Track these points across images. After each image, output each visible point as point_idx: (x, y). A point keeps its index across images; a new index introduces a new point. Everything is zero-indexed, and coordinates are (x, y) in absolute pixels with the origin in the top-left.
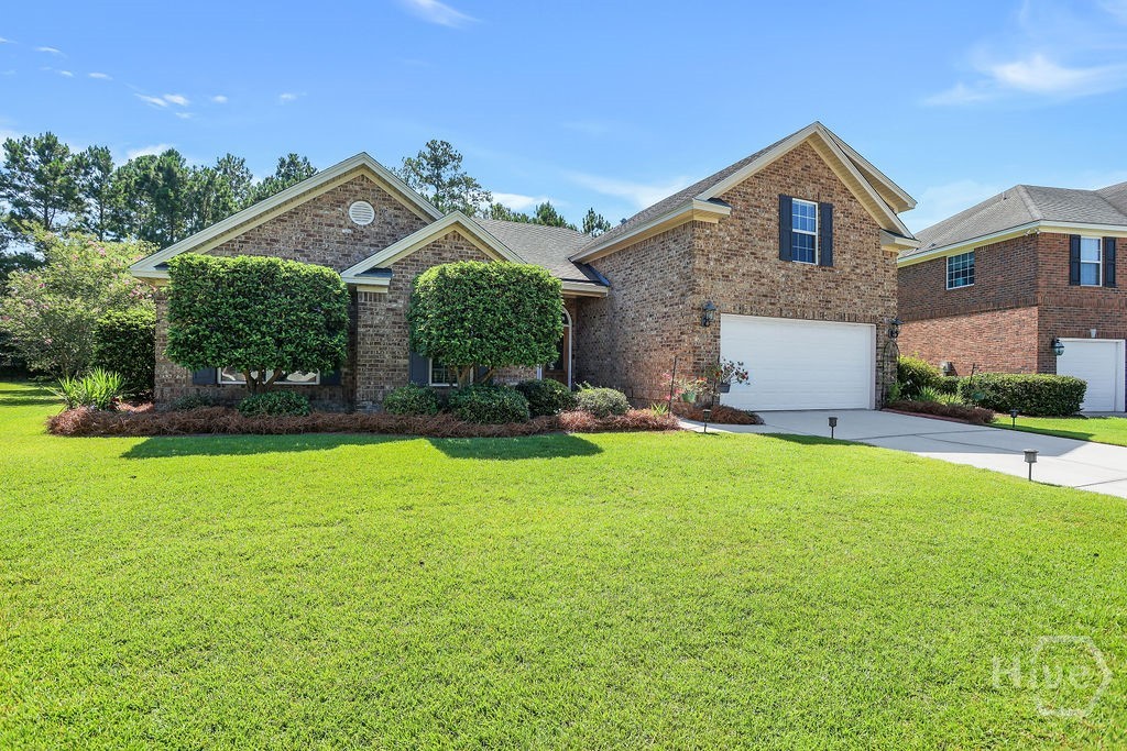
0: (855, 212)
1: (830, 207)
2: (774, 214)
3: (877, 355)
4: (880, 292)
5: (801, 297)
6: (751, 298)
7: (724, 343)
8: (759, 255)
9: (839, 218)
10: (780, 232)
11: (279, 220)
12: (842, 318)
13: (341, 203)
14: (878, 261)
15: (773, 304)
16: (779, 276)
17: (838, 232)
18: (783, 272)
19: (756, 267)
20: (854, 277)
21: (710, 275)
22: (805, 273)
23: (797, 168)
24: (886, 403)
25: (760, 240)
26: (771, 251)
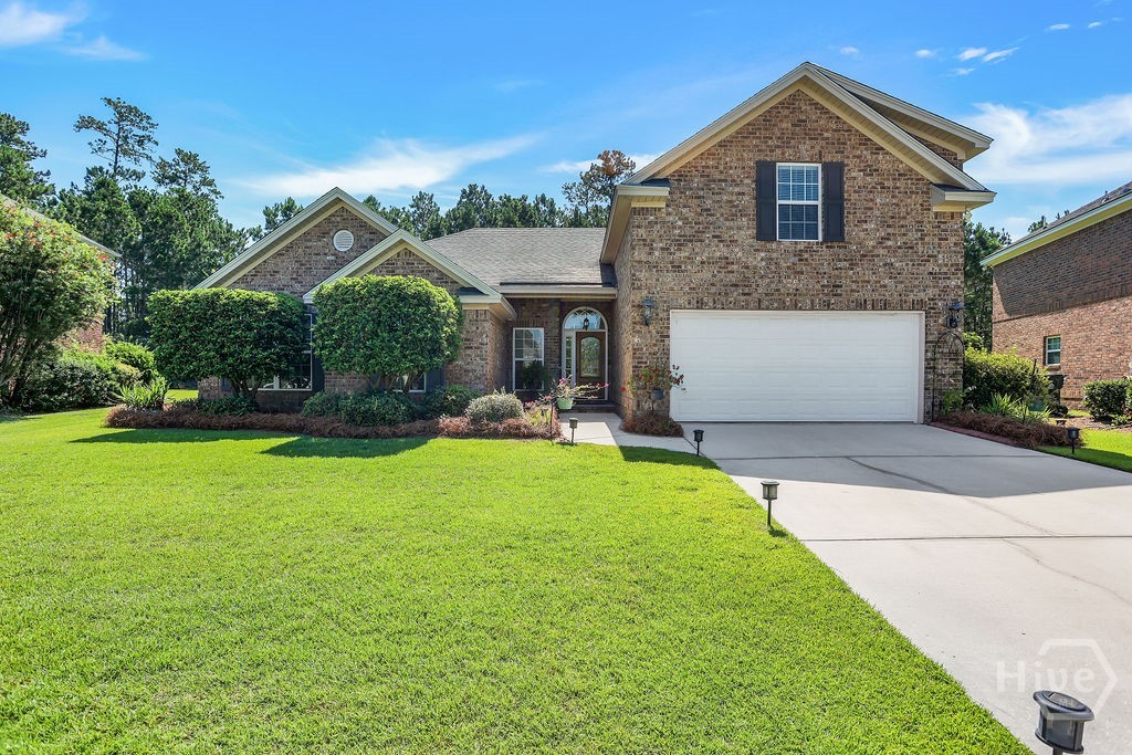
0: (884, 166)
1: (840, 167)
2: (749, 185)
3: (926, 351)
4: (930, 267)
5: (792, 283)
6: (713, 290)
7: (676, 343)
8: (726, 237)
9: (854, 177)
10: (758, 206)
11: (279, 254)
12: (861, 306)
13: (325, 234)
14: (927, 228)
15: (749, 294)
16: (757, 262)
17: (854, 197)
18: (763, 254)
19: (720, 251)
20: (882, 252)
21: (651, 266)
22: (799, 254)
23: (784, 125)
24: (939, 414)
25: (727, 219)
26: (745, 231)
